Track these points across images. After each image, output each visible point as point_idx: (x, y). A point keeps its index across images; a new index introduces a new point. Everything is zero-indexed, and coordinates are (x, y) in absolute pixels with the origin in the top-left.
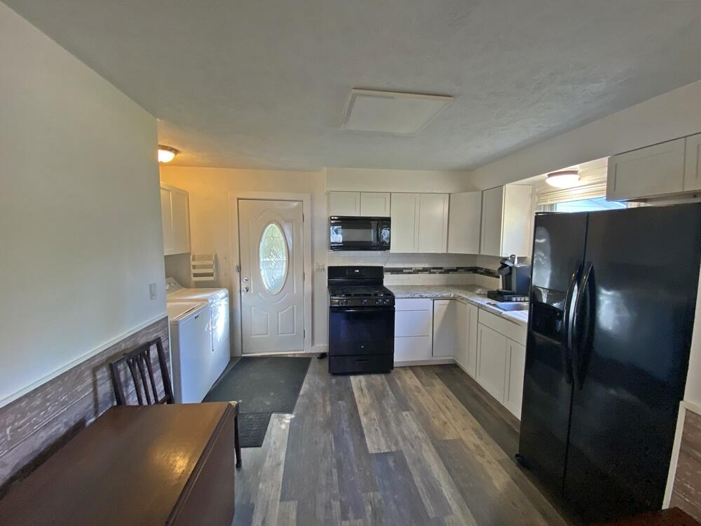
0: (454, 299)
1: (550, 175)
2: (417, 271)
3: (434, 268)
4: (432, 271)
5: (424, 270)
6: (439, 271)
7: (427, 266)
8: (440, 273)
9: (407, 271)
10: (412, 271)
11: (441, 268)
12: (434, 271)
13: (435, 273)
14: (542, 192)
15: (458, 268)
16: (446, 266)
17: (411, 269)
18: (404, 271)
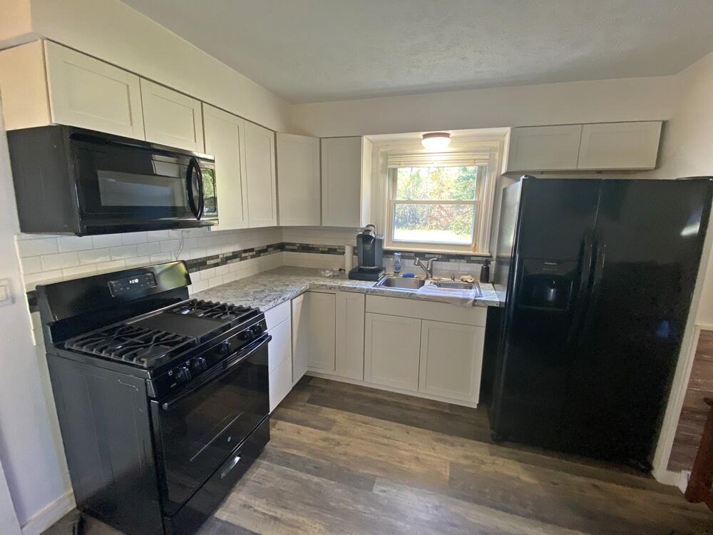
0: (306, 292)
1: (425, 136)
2: (226, 260)
3: (245, 251)
4: (243, 255)
5: (235, 256)
6: (251, 254)
7: (237, 248)
8: (252, 257)
9: (212, 262)
10: (219, 260)
11: (252, 250)
12: (247, 254)
13: (245, 258)
14: (392, 152)
15: (269, 247)
16: (256, 244)
17: (217, 257)
18: (208, 263)
